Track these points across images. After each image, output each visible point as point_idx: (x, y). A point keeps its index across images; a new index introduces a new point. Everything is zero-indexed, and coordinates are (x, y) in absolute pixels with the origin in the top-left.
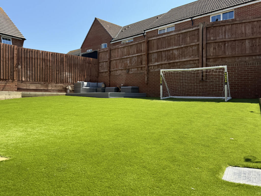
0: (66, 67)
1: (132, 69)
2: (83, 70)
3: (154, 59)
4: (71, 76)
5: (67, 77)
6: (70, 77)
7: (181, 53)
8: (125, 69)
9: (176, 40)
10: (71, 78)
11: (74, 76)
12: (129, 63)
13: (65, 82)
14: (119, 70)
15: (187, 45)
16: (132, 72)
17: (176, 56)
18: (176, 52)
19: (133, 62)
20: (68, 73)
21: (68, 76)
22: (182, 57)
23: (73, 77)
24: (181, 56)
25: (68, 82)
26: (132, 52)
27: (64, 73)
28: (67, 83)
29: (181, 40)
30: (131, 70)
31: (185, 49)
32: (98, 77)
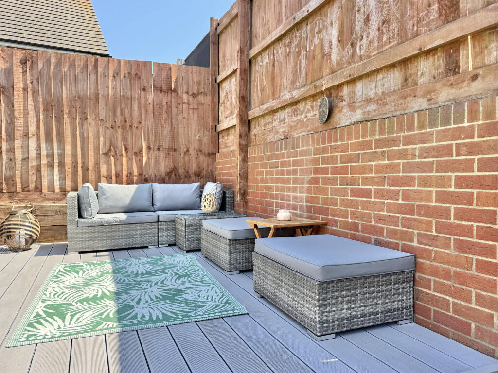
0: (26, 114)
1: (359, 85)
2: (128, 124)
4: (62, 156)
5: (33, 163)
6: (51, 166)
8: (314, 97)
10: (56, 169)
11: (75, 156)
12: (335, 41)
13: (25, 189)
14: (283, 108)
16: (358, 115)
20: (43, 145)
21: (44, 161)
23: (68, 161)
25: (38, 189)
27: (18, 144)
28: (36, 195)
30: (352, 94)
32: (212, 155)
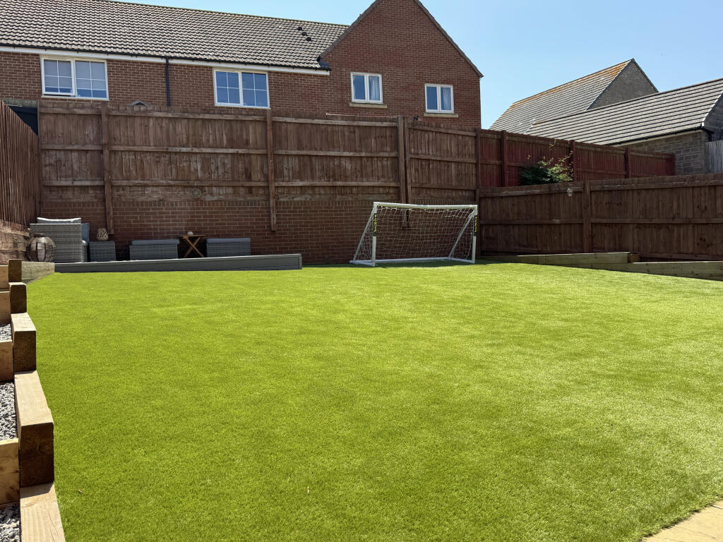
1: (214, 189)
3: (291, 172)
7: (358, 168)
8: (185, 187)
9: (346, 138)
12: (199, 169)
14: (157, 186)
15: (372, 155)
16: (215, 198)
17: (348, 173)
18: (348, 165)
19: (217, 168)
22: (362, 176)
24: (359, 175)
26: (208, 140)
29: (357, 139)
30: (211, 190)
31: (367, 161)
